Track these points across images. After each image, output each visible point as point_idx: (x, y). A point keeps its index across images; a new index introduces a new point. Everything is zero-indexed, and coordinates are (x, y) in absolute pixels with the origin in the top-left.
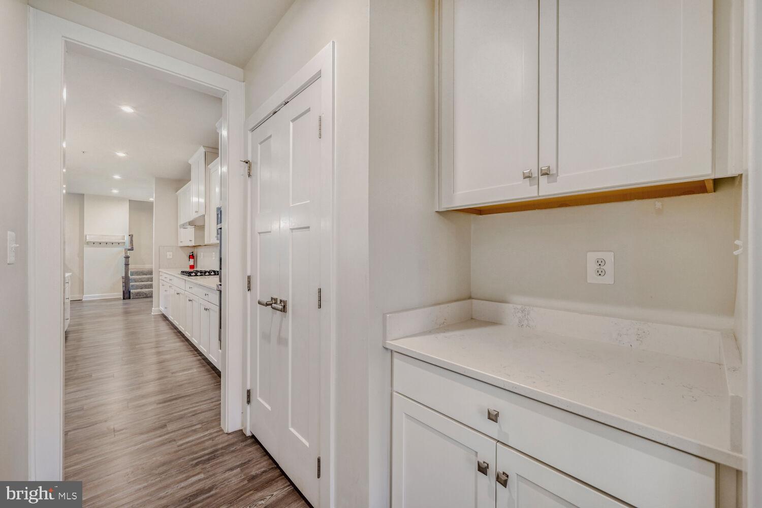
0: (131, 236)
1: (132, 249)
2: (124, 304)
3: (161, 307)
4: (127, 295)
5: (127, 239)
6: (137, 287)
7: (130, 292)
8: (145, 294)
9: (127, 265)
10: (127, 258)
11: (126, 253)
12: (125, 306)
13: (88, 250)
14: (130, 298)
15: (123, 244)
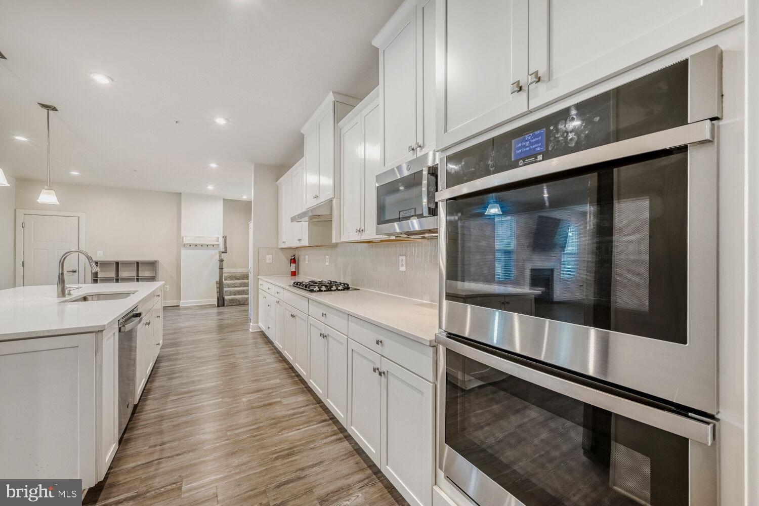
0: (225, 238)
1: (225, 252)
2: (219, 313)
3: (260, 323)
4: (221, 302)
5: (221, 241)
6: (231, 293)
7: (224, 298)
8: (239, 301)
9: (221, 269)
10: (221, 261)
11: (220, 256)
12: (219, 317)
13: (184, 252)
14: (224, 306)
15: (217, 247)
